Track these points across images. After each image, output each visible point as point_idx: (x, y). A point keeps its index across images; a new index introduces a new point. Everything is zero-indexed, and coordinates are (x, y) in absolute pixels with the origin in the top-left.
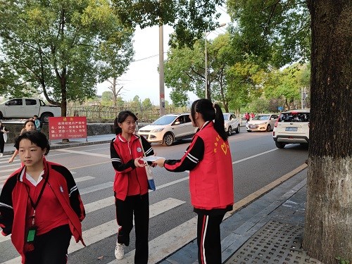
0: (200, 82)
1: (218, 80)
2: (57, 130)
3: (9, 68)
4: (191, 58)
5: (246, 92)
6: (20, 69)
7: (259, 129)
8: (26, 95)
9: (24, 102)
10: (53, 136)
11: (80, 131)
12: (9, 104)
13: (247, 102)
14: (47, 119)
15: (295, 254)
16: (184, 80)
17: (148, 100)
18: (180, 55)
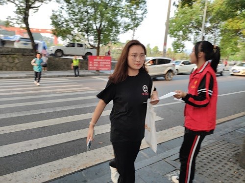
0: (197, 34)
1: (212, 33)
2: (93, 64)
3: (69, 23)
4: (192, 15)
5: (236, 44)
6: (75, 24)
7: (240, 74)
8: (78, 41)
9: (76, 45)
10: (91, 68)
11: (107, 66)
12: (68, 46)
13: (235, 51)
14: (88, 56)
15: (230, 164)
16: (184, 32)
17: (156, 47)
18: (184, 13)
